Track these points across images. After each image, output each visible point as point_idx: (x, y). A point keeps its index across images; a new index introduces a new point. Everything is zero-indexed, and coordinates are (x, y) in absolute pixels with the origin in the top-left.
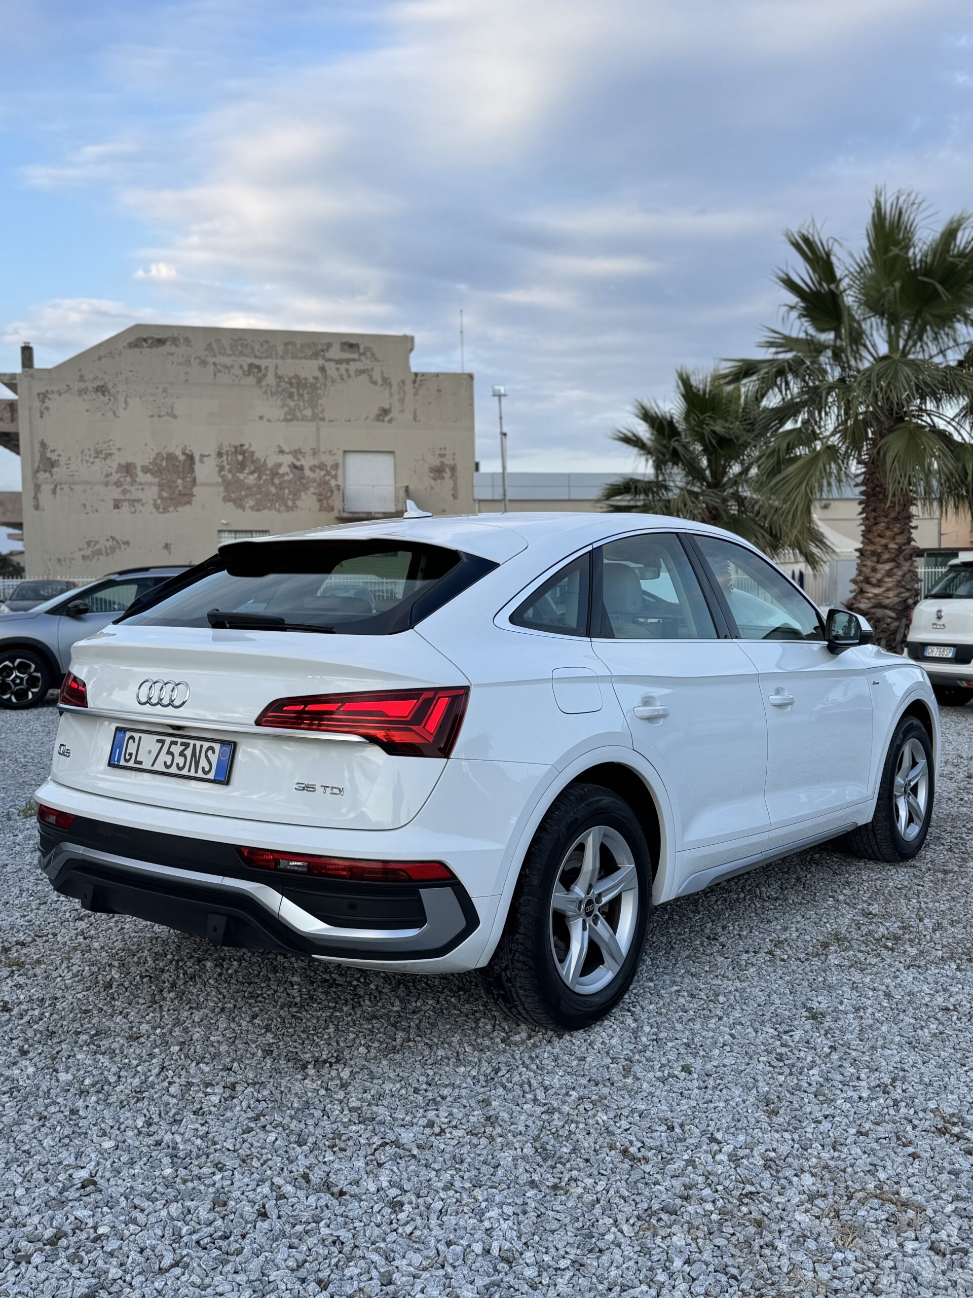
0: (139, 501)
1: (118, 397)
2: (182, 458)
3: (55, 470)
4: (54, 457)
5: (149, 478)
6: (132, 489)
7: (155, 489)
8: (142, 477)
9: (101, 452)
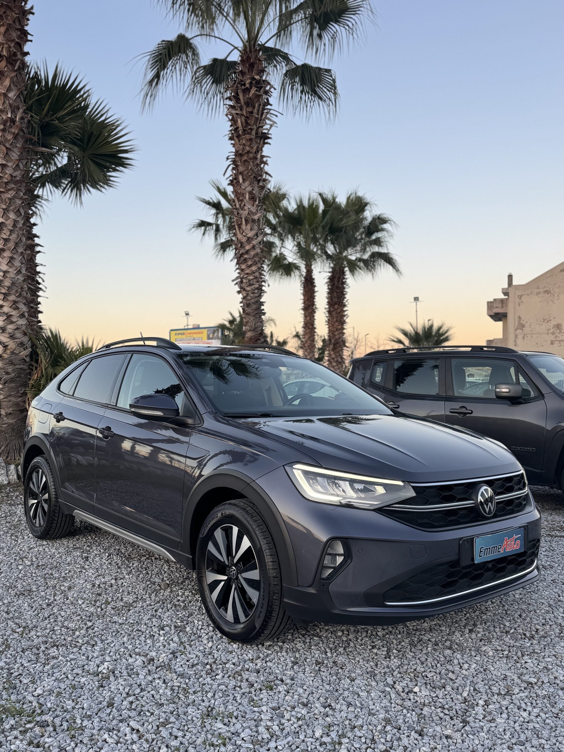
1: (555, 294)
3: (524, 329)
4: (524, 323)
9: (546, 320)
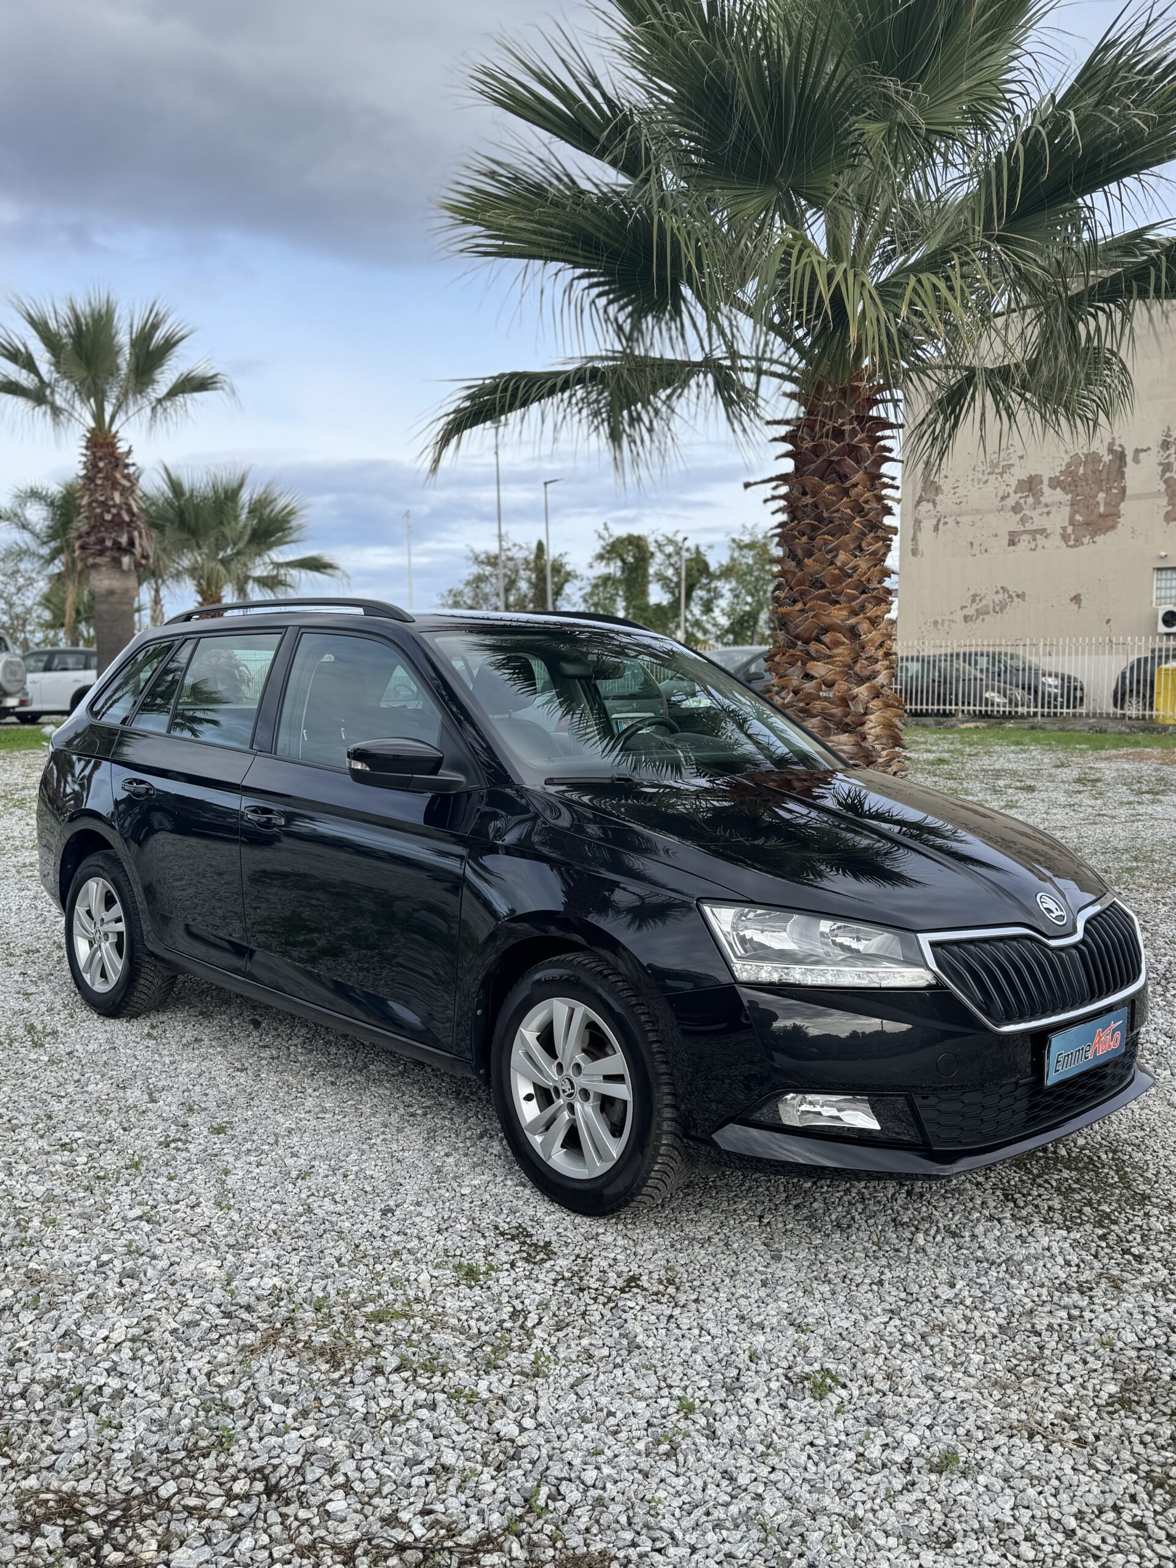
0: (1042, 531)
2: (1107, 458)
5: (1059, 495)
6: (1034, 514)
7: (1066, 511)
8: (1050, 495)
